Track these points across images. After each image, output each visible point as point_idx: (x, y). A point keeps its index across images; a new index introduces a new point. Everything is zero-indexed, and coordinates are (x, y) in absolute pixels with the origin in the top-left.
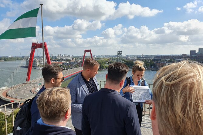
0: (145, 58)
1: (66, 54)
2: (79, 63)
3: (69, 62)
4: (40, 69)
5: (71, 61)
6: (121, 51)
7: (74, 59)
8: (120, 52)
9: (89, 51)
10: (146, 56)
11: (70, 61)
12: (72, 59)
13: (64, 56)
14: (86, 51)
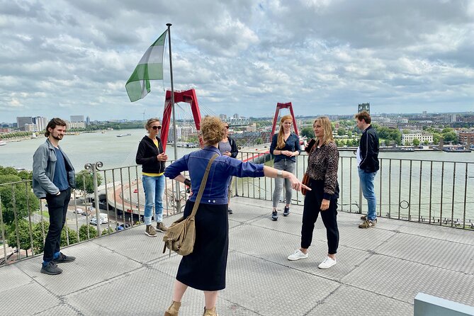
0: (431, 122)
1: (237, 115)
2: (263, 134)
3: (242, 132)
4: (183, 147)
5: (248, 131)
6: (368, 105)
7: (255, 125)
8: (364, 105)
9: (288, 105)
10: (434, 115)
11: (245, 129)
12: (250, 125)
13: (232, 118)
14: (280, 106)
